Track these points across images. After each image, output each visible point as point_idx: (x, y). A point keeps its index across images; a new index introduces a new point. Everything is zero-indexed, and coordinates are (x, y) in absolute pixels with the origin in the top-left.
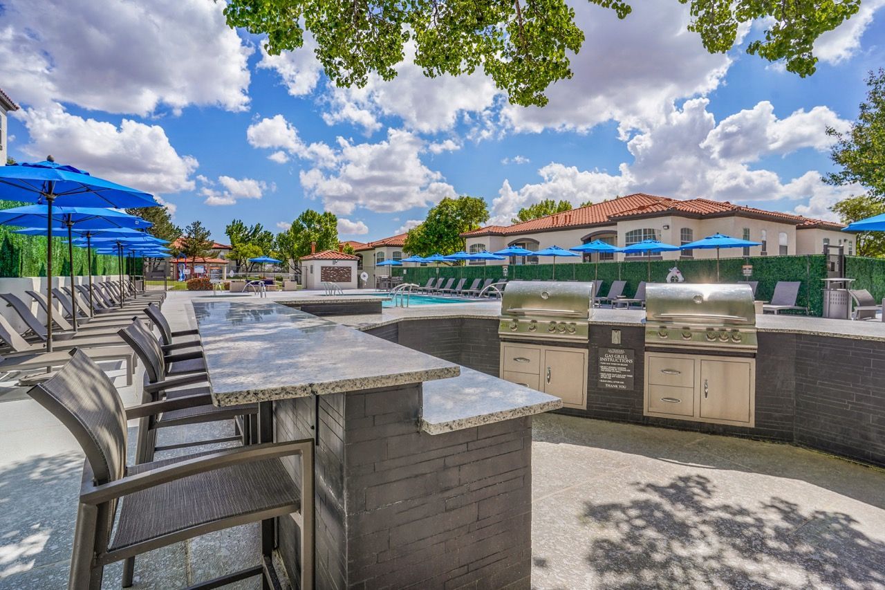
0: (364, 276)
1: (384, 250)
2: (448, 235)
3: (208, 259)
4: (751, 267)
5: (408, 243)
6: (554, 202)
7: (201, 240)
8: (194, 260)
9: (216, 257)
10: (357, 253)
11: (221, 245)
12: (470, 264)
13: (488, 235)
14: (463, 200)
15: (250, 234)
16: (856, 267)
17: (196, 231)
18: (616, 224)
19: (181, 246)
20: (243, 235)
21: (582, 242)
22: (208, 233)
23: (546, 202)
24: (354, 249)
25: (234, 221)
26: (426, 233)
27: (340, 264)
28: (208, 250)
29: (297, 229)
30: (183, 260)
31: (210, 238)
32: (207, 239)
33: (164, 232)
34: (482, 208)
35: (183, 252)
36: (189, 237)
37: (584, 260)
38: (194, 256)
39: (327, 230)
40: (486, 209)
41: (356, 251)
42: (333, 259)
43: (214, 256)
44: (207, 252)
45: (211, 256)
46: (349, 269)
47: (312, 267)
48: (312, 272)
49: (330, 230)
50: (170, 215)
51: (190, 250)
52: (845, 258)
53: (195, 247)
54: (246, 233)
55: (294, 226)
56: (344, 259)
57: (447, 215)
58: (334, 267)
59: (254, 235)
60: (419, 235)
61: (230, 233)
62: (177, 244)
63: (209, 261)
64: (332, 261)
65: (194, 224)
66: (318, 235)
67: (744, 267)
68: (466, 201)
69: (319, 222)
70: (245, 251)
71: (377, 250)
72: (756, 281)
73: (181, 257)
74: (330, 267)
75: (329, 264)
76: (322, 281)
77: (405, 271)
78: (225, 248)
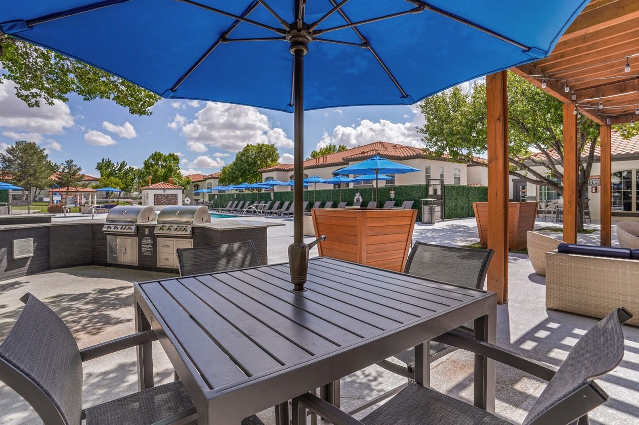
0: (188, 200)
1: (212, 181)
2: (249, 171)
3: (79, 189)
4: (394, 192)
5: (222, 176)
6: (335, 146)
7: (74, 174)
8: (68, 190)
9: (86, 187)
10: (195, 184)
11: (93, 178)
12: (265, 191)
13: (275, 171)
14: (260, 146)
15: (116, 169)
16: (454, 192)
17: (70, 168)
18: (348, 164)
19: (57, 179)
20: (111, 170)
21: (332, 176)
22: (79, 169)
23: (330, 146)
24: (192, 181)
25: (103, 159)
26: (233, 169)
27: (169, 192)
28: (79, 182)
29: (147, 165)
30: (58, 190)
31: (81, 173)
32: (79, 173)
33: (41, 168)
34: (274, 152)
35: (58, 184)
36: (63, 172)
37: (335, 188)
38: (68, 187)
39: (171, 166)
40: (277, 152)
41: (193, 182)
42: (163, 189)
43: (85, 186)
44: (79, 183)
45: (82, 186)
46: (176, 196)
47: (147, 194)
48: (147, 199)
49: (172, 167)
50: (47, 155)
51: (63, 182)
52: (445, 187)
53: (68, 180)
54: (114, 168)
55: (145, 163)
56: (172, 189)
57: (248, 157)
58: (164, 195)
59: (120, 170)
60: (228, 171)
61: (99, 167)
62: (53, 177)
63: (81, 190)
64: (162, 190)
65: (68, 162)
66: (163, 170)
67: (391, 192)
68: (261, 147)
69: (165, 161)
70: (107, 183)
71: (208, 181)
72: (413, 200)
73: (56, 188)
74: (161, 195)
75: (161, 192)
76: (155, 205)
77: (216, 197)
78: (97, 180)
